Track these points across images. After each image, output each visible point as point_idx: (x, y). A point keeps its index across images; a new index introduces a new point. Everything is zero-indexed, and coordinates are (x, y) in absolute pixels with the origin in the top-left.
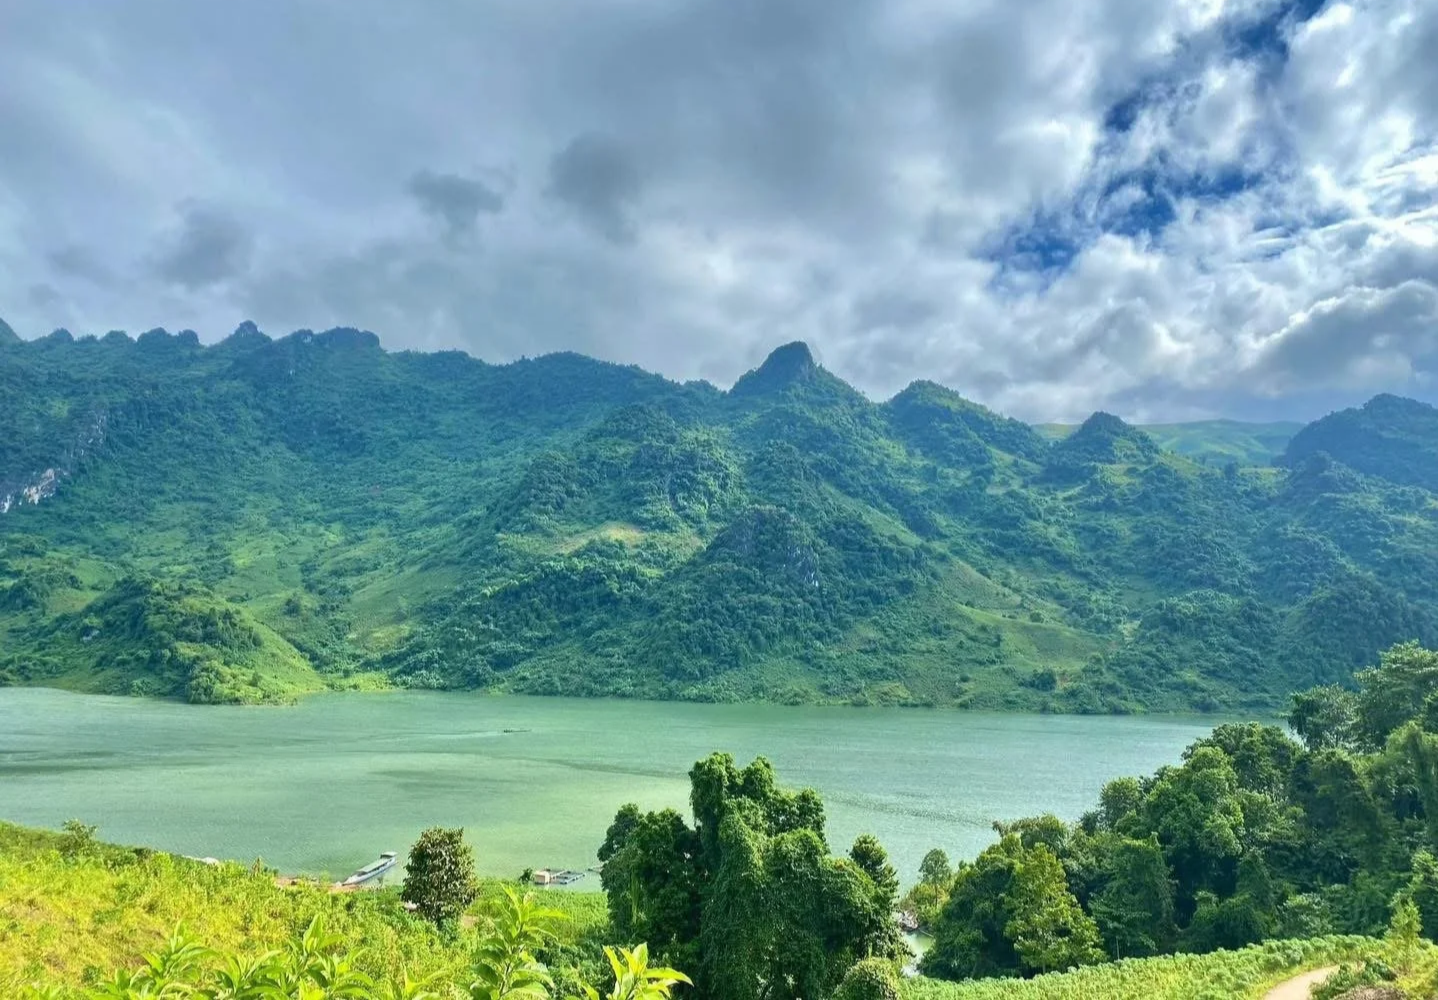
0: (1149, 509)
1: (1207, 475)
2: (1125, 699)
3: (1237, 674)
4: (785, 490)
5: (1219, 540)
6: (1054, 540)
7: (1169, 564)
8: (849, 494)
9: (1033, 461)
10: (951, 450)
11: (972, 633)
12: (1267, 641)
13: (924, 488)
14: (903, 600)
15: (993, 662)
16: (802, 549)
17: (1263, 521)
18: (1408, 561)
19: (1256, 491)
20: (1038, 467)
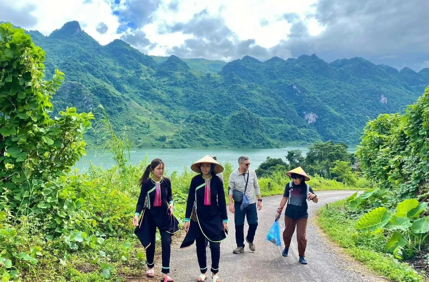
0: (187, 86)
1: (203, 77)
2: (185, 143)
3: (214, 136)
4: (75, 75)
5: (206, 96)
6: (160, 95)
7: (192, 103)
8: (97, 77)
9: (153, 69)
10: (128, 64)
11: (141, 124)
12: (221, 126)
13: (120, 76)
14: (119, 114)
15: (147, 133)
16: (87, 97)
17: (217, 91)
18: (253, 104)
19: (215, 82)
20: (154, 71)
